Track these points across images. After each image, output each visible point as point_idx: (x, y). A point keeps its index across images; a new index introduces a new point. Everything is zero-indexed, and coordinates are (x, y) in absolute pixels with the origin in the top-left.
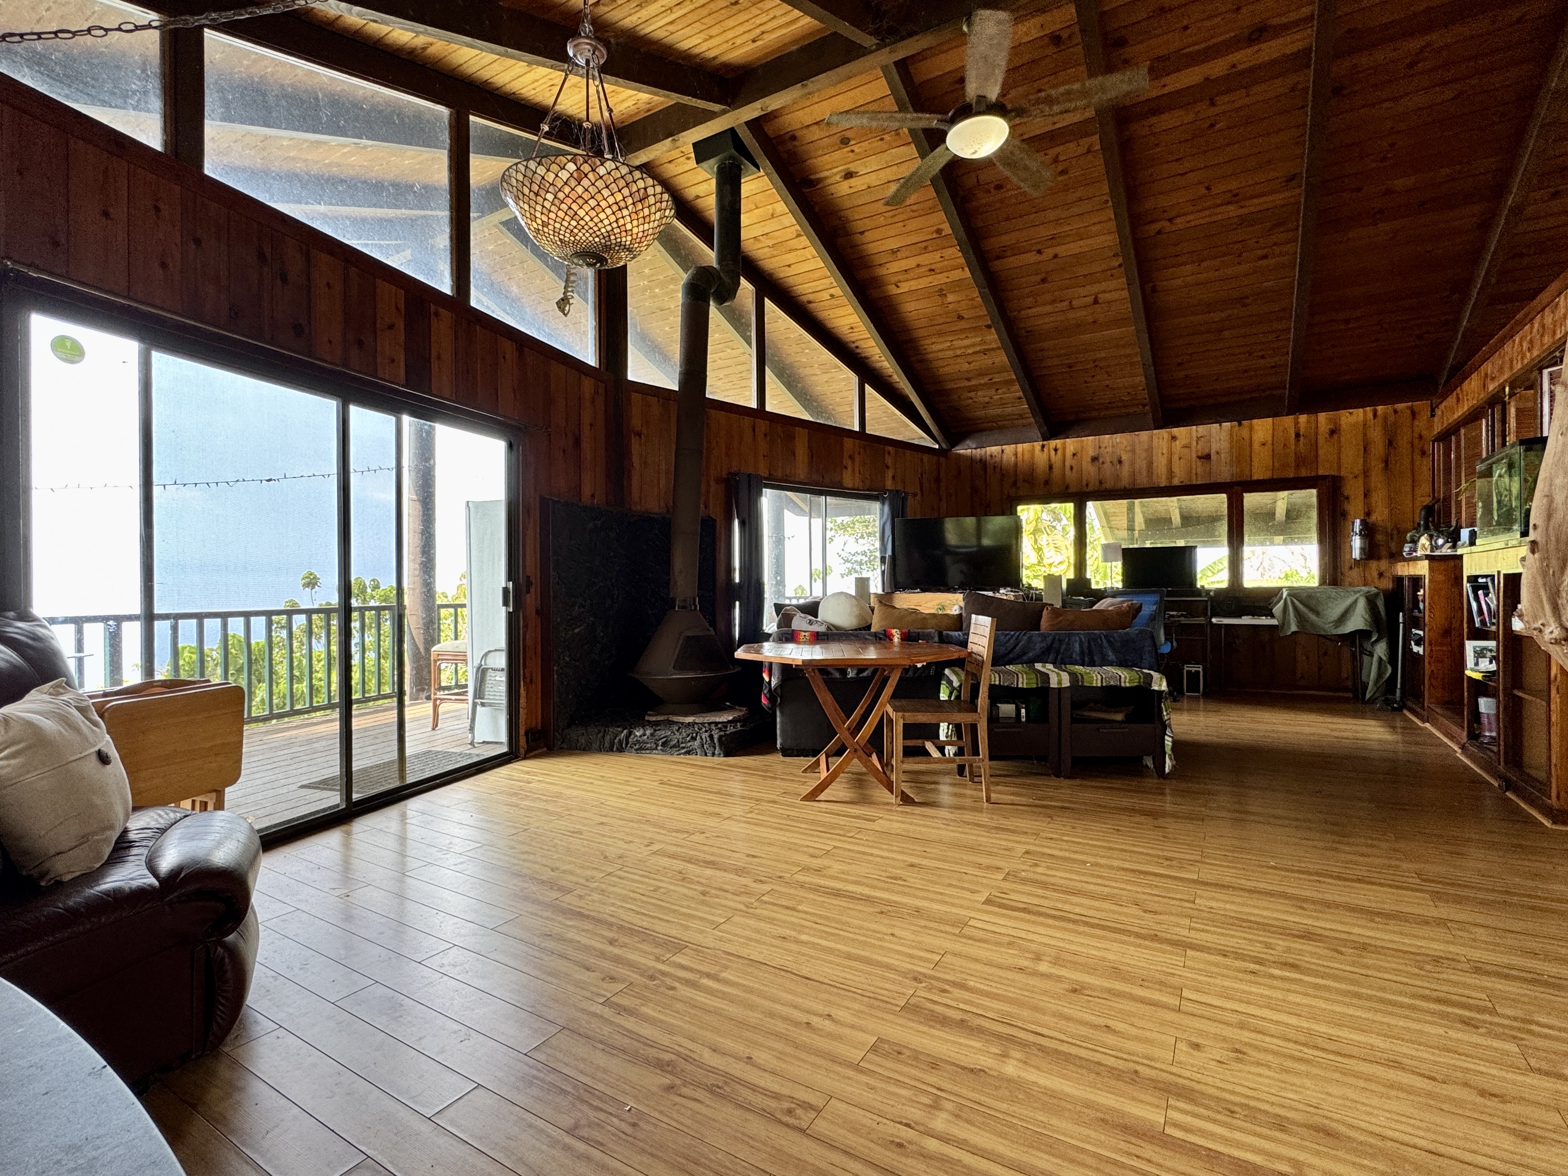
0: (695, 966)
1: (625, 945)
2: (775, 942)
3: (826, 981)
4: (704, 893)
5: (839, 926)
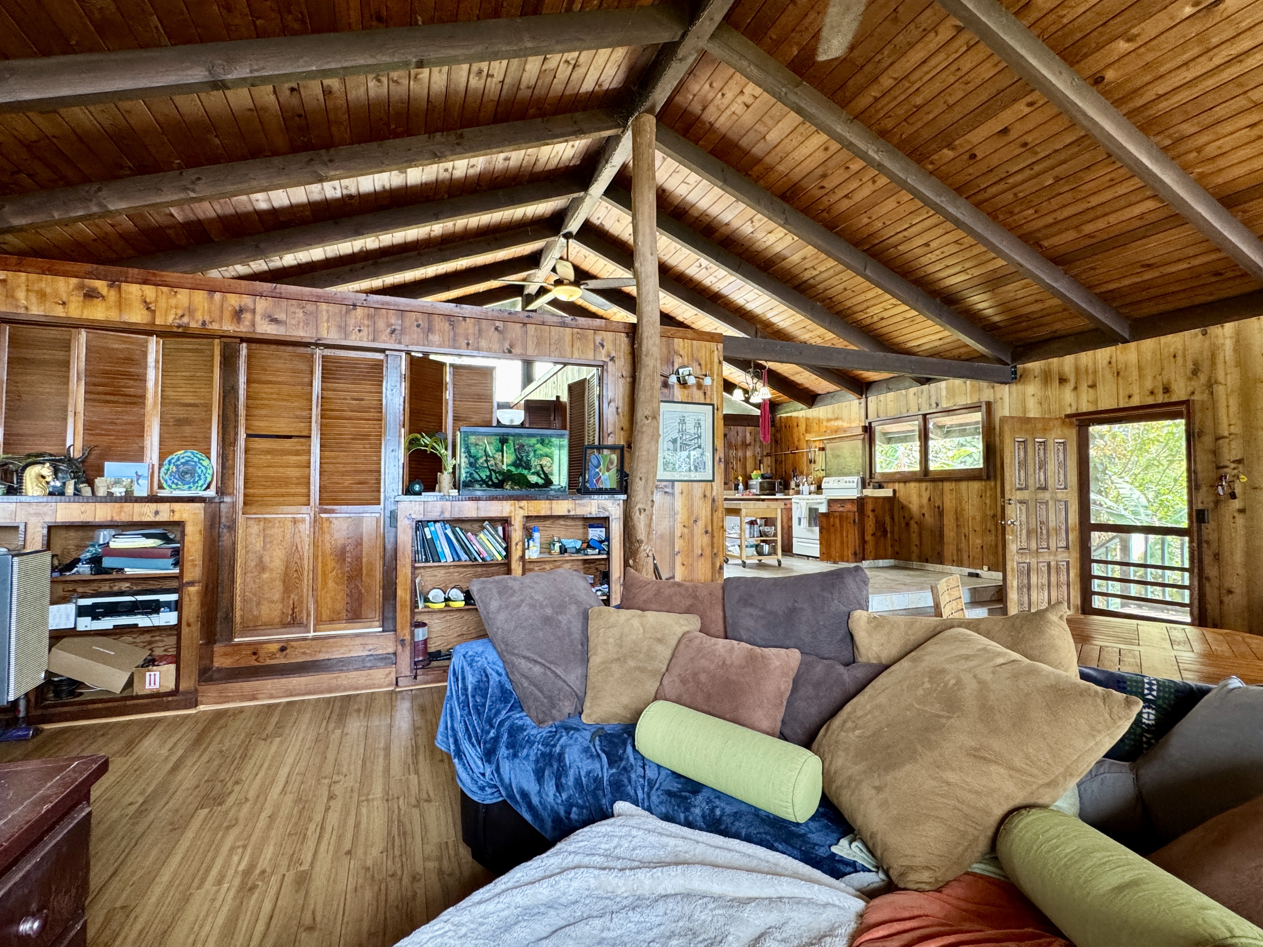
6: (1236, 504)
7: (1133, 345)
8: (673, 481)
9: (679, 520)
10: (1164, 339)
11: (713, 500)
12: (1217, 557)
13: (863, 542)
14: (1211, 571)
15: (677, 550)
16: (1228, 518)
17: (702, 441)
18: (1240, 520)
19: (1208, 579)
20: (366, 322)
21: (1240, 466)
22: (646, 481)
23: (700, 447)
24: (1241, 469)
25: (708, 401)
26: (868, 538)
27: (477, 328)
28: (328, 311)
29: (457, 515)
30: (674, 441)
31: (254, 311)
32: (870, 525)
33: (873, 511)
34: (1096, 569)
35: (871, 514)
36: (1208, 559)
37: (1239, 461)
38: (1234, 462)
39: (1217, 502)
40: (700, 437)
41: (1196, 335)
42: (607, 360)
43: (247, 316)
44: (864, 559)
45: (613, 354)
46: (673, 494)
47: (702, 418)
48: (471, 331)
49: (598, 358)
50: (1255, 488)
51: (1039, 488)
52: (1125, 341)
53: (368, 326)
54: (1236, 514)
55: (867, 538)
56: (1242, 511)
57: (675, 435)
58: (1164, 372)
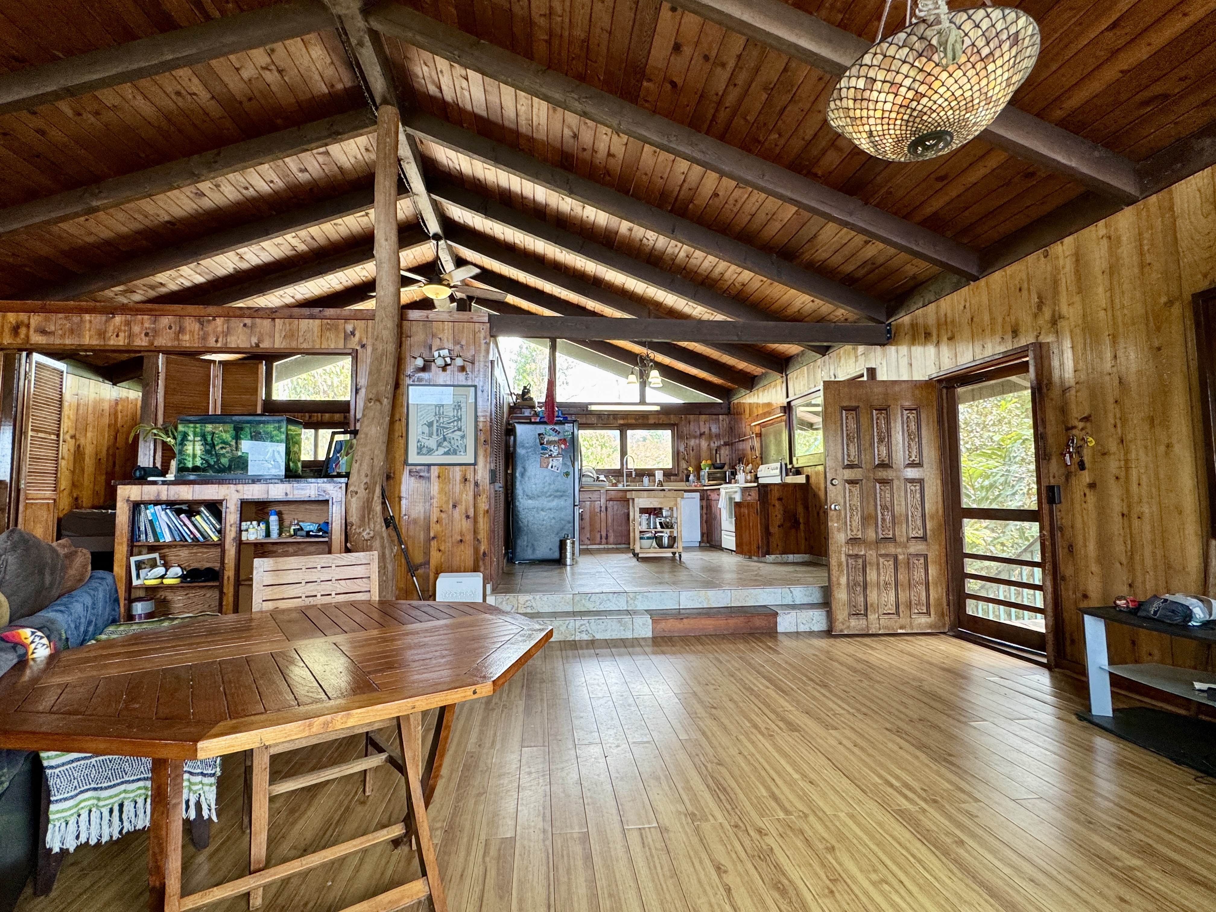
0: (895, 793)
1: (947, 834)
2: (822, 784)
3: (819, 754)
4: (831, 849)
5: (763, 773)
6: (1086, 477)
7: (982, 282)
8: (429, 465)
9: (435, 505)
10: (1009, 270)
11: (476, 484)
12: (1071, 548)
13: (767, 533)
14: (1067, 570)
15: (432, 535)
16: (1078, 496)
17: (463, 424)
18: (1091, 498)
19: (1063, 578)
20: (123, 328)
21: (1088, 425)
22: (361, 465)
23: (460, 429)
24: (1089, 430)
25: (470, 383)
26: (774, 529)
27: (226, 326)
28: (90, 322)
29: (172, 498)
30: (430, 425)
31: (28, 326)
32: (777, 514)
33: (780, 499)
34: (971, 567)
35: (777, 503)
36: (1061, 553)
37: (1086, 419)
38: (1081, 420)
39: (1068, 476)
40: (460, 419)
41: (1038, 259)
42: (358, 348)
43: (23, 331)
44: (768, 553)
45: (364, 342)
46: (429, 478)
47: (463, 400)
48: (219, 329)
49: (349, 346)
50: (1104, 454)
51: (879, 466)
52: (976, 279)
53: (125, 331)
54: (1087, 491)
55: (772, 530)
56: (1092, 486)
57: (430, 418)
58: (1012, 311)
